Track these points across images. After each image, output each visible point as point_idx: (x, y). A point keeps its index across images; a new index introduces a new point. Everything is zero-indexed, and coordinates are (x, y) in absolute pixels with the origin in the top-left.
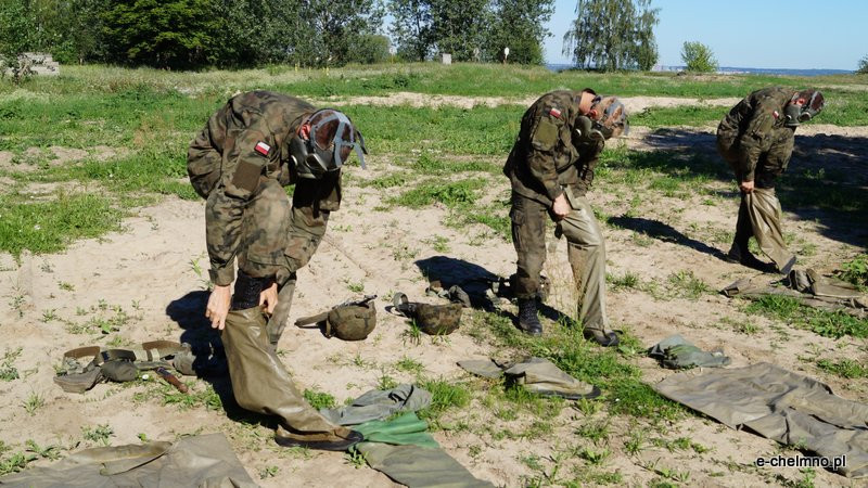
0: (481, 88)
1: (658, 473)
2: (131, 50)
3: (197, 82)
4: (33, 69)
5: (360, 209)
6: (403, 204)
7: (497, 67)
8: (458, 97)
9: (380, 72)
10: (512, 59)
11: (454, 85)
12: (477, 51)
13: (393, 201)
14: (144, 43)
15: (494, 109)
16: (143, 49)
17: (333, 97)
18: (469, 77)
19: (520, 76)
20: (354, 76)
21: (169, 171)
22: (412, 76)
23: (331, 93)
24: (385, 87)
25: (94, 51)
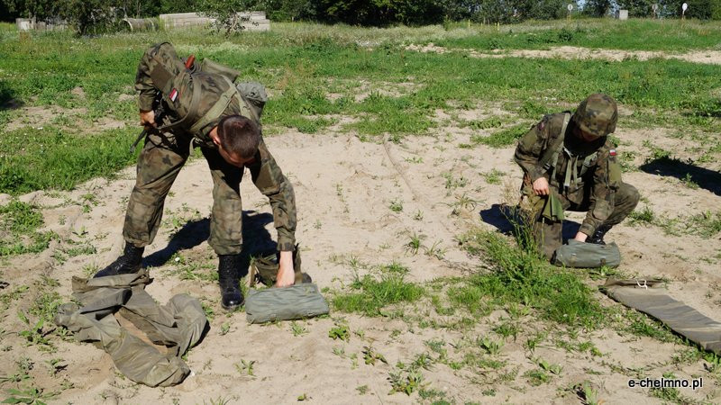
0: (645, 42)
1: (541, 365)
2: (330, 9)
3: (378, 36)
4: (242, 25)
5: (445, 145)
6: (488, 143)
7: (673, 22)
8: (618, 51)
9: (548, 27)
10: (689, 15)
11: (619, 39)
12: (655, 7)
13: (480, 140)
14: (341, 2)
15: (643, 63)
16: (340, 8)
17: (496, 51)
18: (636, 32)
19: (690, 31)
20: (523, 31)
21: (301, 109)
22: (579, 30)
23: (495, 46)
24: (548, 42)
25: (308, 10)
